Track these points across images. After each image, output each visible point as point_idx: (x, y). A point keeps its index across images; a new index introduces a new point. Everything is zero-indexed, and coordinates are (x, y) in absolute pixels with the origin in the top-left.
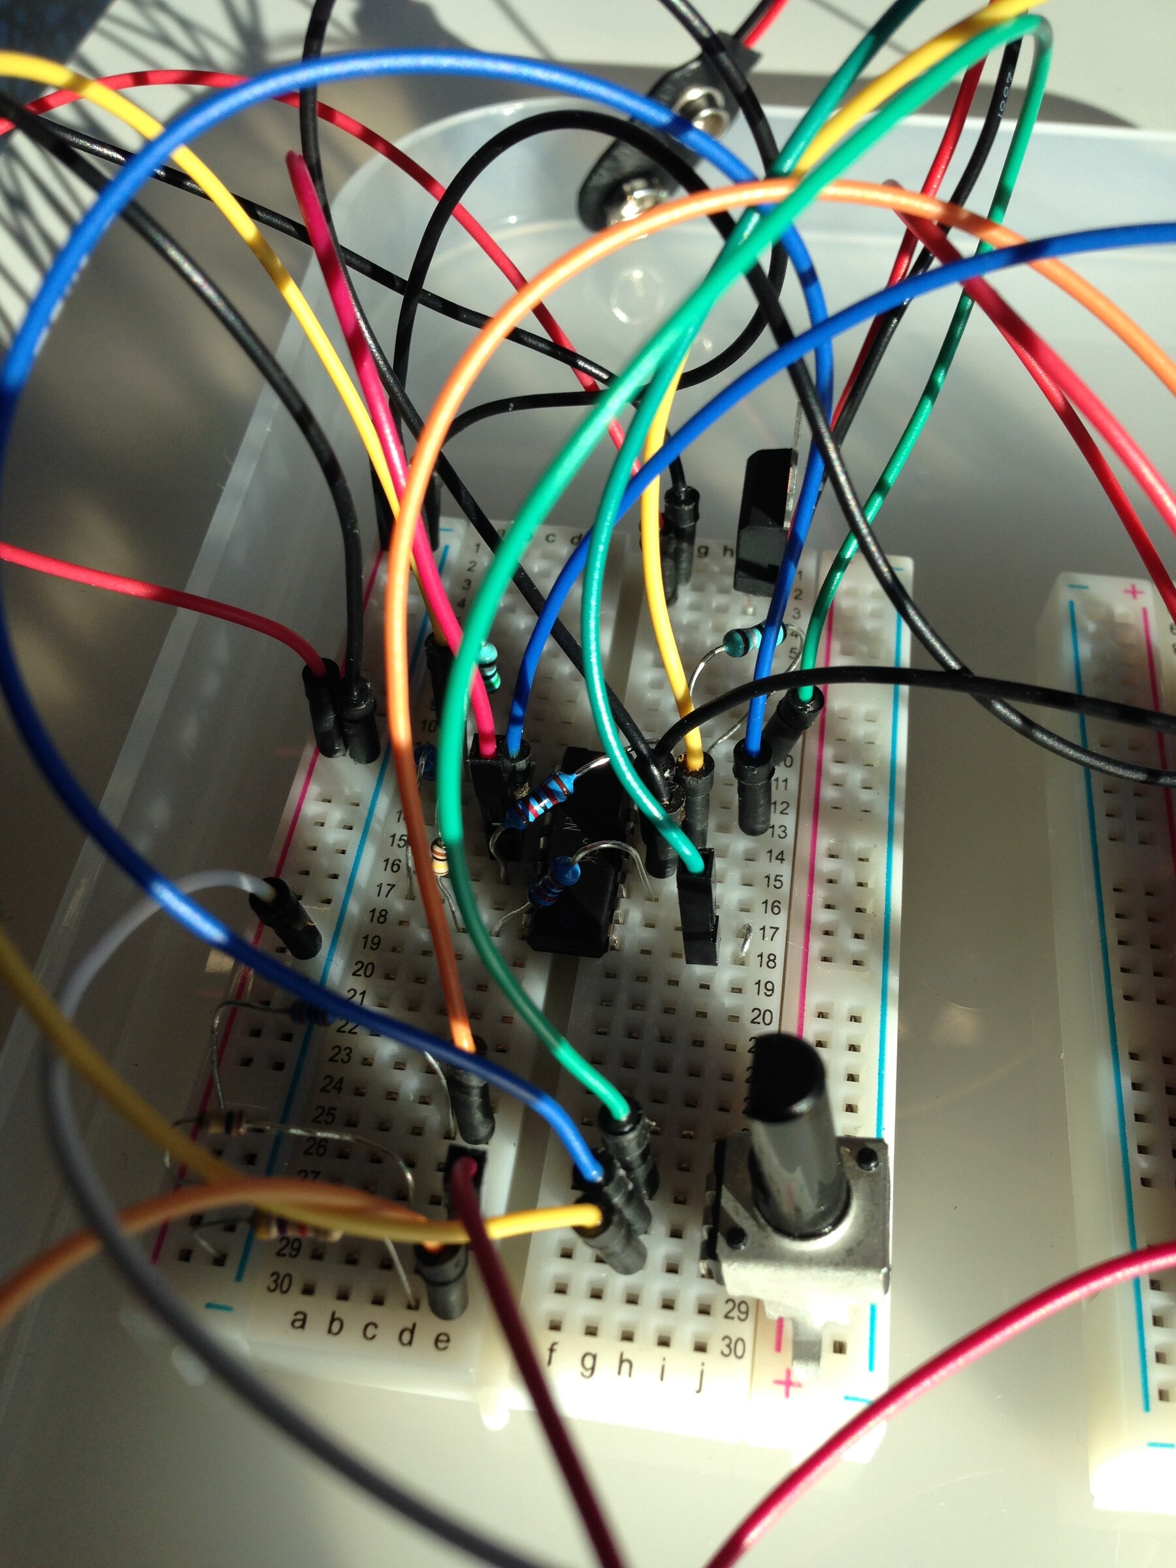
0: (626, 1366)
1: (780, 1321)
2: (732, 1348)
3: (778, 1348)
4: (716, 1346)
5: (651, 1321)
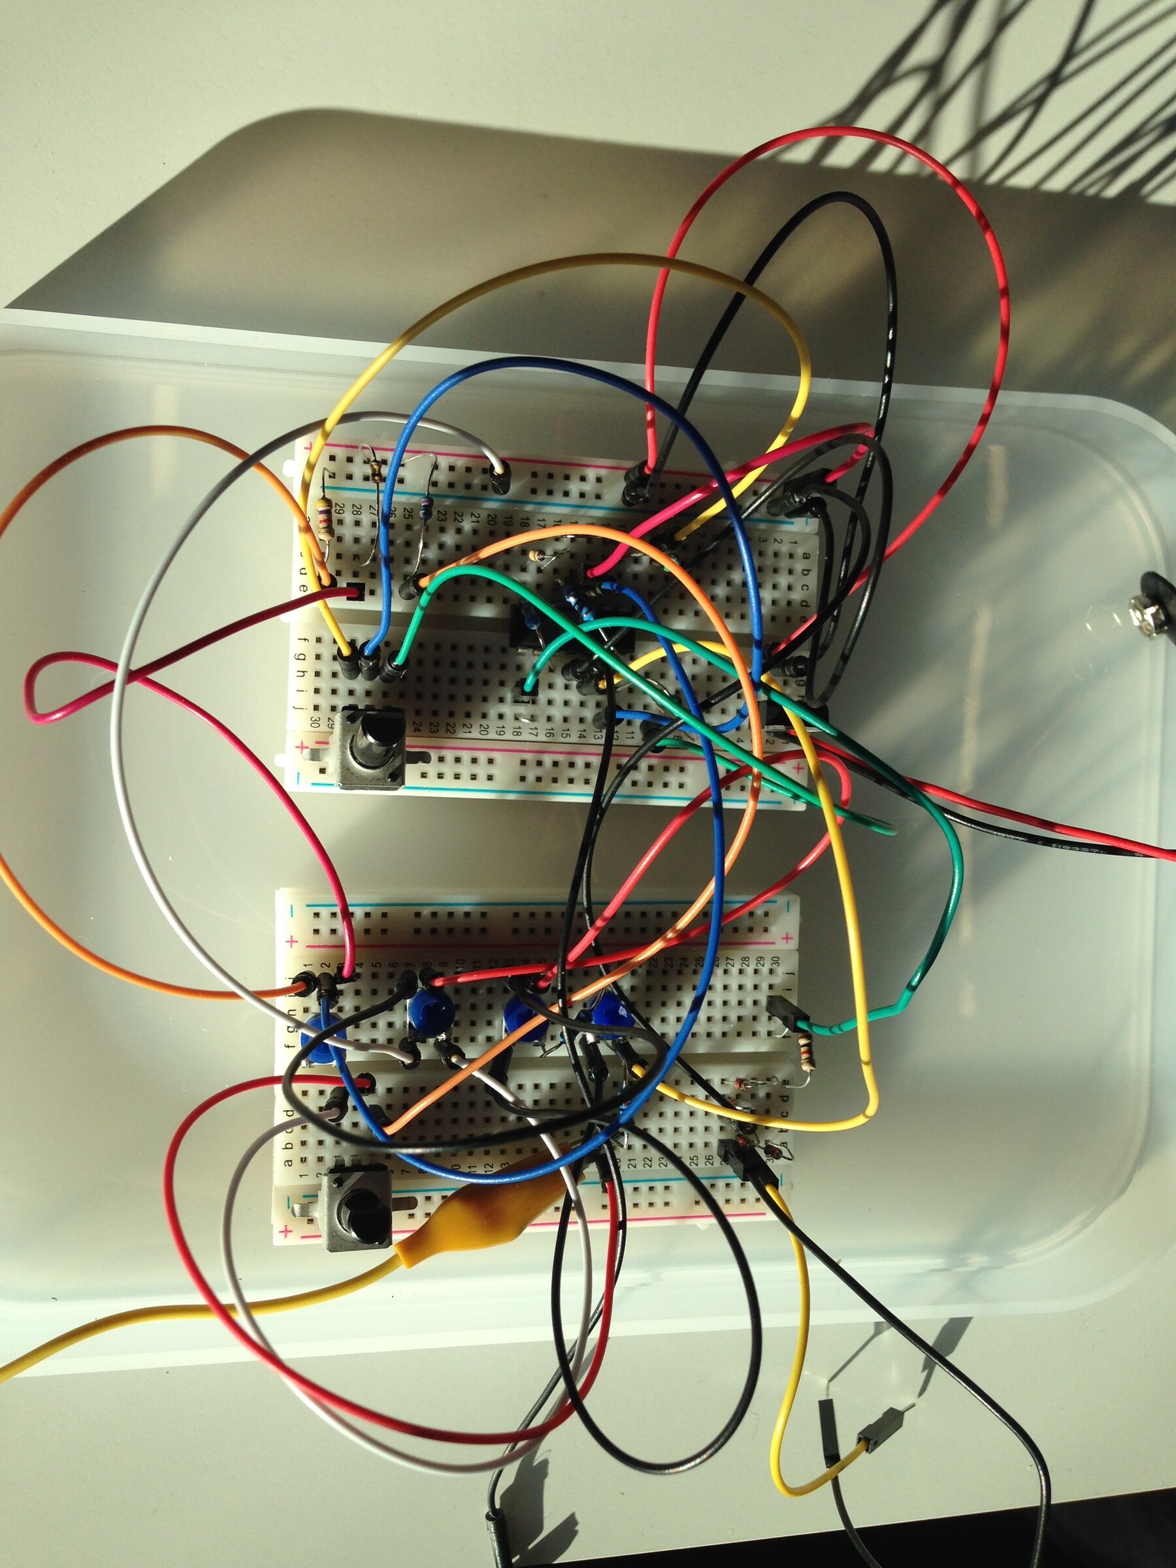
0: (302, 674)
1: (327, 743)
2: (315, 722)
3: (317, 743)
4: (316, 714)
5: (325, 684)
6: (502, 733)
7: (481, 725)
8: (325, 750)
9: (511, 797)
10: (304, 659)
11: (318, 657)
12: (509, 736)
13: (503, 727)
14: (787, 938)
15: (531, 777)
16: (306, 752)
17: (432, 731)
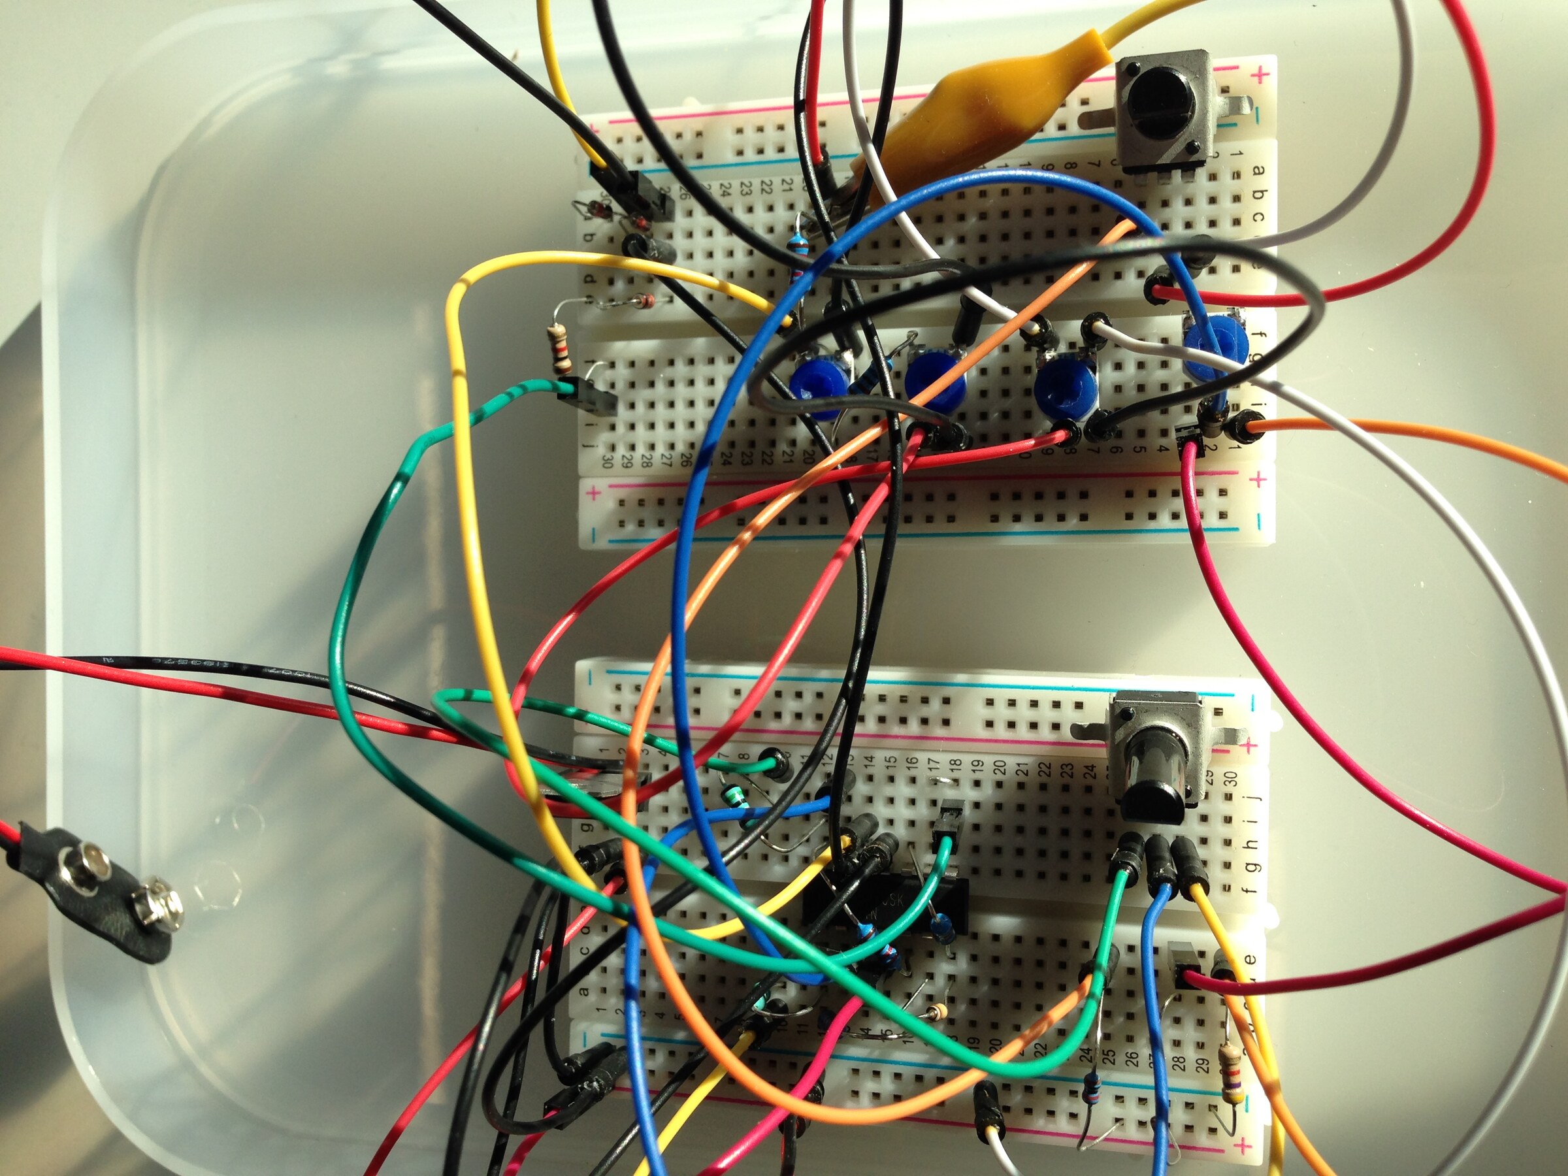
0: (1250, 845)
1: (1214, 751)
2: (1230, 779)
3: (1228, 751)
4: (1230, 788)
5: (1217, 830)
6: (976, 763)
7: (1004, 774)
8: (1217, 743)
9: (961, 678)
10: (1248, 864)
11: (1227, 865)
12: (967, 759)
13: (974, 771)
14: (594, 493)
15: (935, 705)
16: (1243, 740)
17: (1070, 767)
